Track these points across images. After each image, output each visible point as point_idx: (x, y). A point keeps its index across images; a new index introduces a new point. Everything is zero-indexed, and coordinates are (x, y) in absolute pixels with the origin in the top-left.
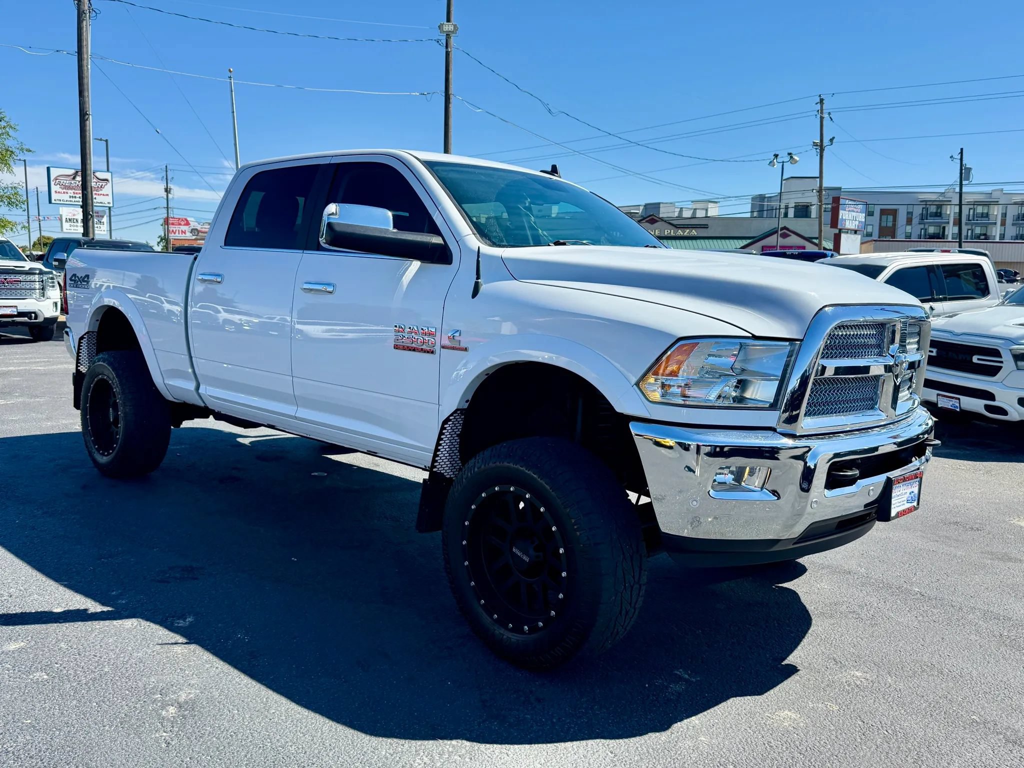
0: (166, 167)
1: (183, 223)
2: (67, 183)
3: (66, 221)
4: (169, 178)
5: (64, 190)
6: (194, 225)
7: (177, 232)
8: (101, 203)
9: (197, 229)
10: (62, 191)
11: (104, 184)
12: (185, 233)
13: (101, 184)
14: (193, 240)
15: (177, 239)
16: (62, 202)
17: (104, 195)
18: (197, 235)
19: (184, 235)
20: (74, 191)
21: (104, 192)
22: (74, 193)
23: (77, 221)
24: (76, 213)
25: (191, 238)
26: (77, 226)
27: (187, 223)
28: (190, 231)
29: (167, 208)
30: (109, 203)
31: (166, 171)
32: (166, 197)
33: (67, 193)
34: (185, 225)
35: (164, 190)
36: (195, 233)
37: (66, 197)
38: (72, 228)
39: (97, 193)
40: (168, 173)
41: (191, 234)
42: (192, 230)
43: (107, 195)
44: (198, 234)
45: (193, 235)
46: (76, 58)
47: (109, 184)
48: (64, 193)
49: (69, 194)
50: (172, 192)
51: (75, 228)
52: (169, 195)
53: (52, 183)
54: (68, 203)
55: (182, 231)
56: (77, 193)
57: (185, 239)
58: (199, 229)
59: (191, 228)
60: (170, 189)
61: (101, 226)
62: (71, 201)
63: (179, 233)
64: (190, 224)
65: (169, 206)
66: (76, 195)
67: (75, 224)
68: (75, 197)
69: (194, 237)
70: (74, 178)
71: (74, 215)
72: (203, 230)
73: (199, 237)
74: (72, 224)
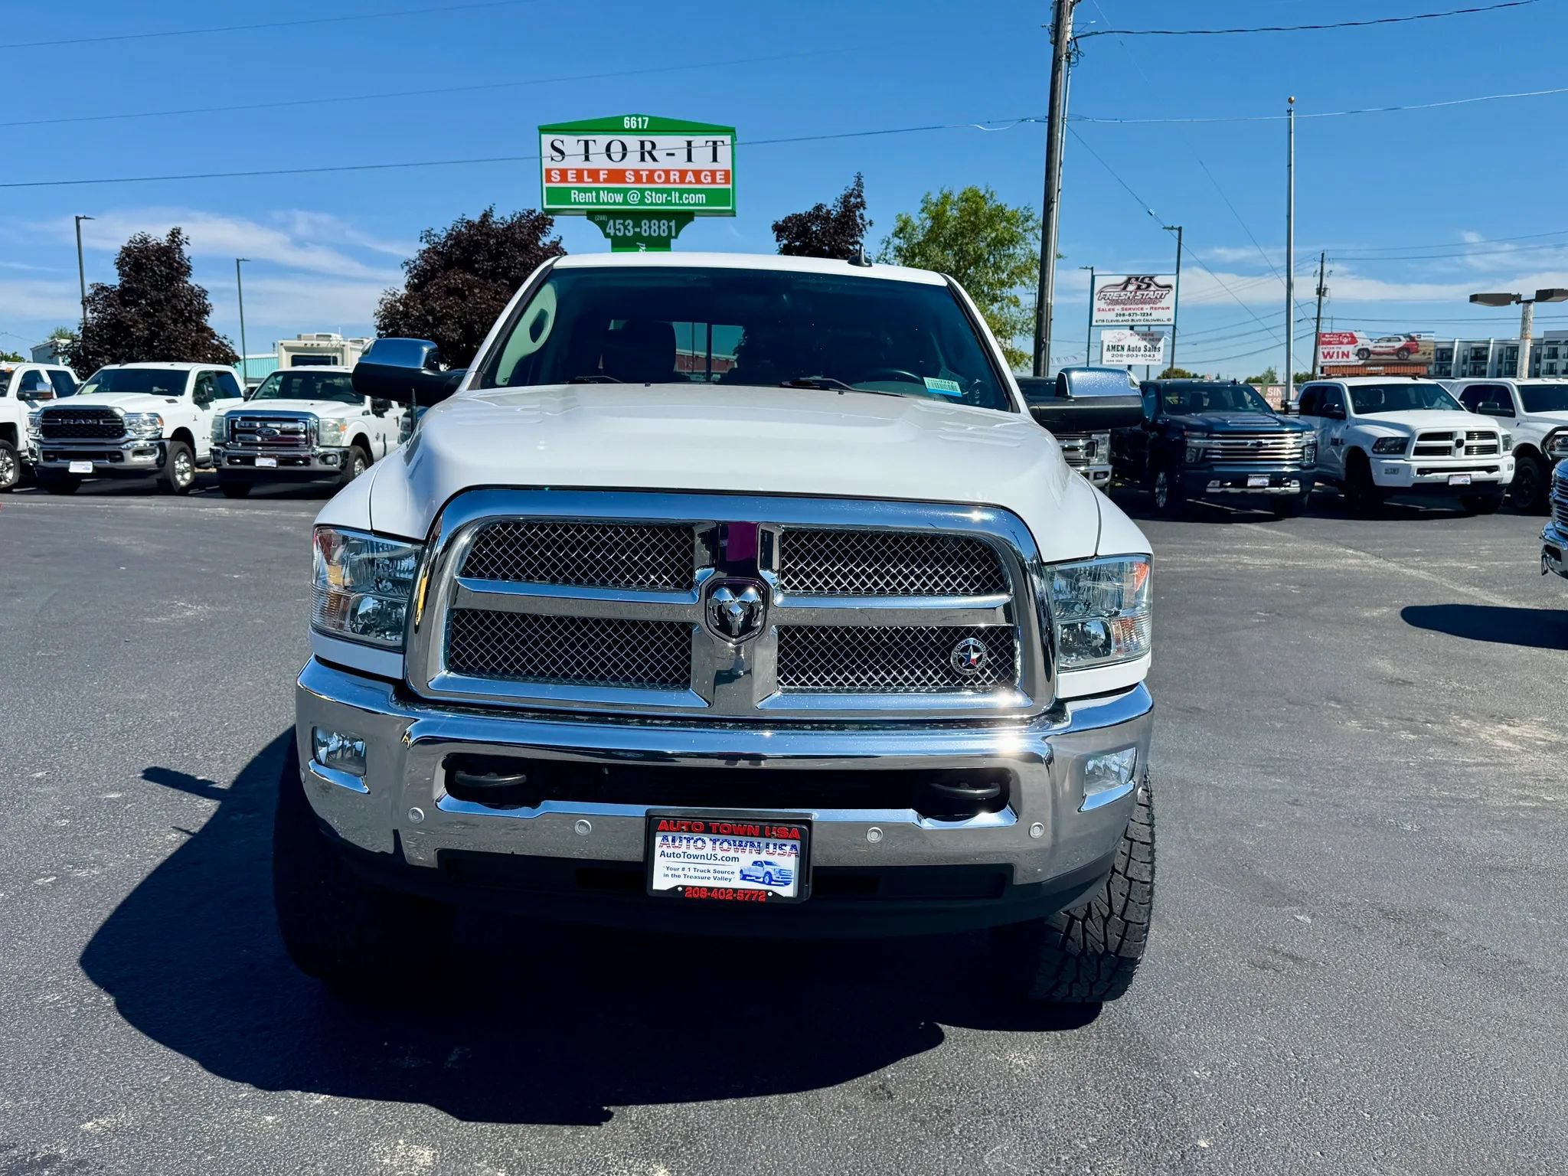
0: (1323, 255)
1: (1345, 340)
2: (1115, 296)
3: (1108, 349)
4: (1326, 271)
5: (1111, 307)
6: (1364, 342)
7: (1335, 355)
8: (1158, 320)
9: (1367, 350)
10: (1107, 308)
11: (1164, 293)
12: (1348, 356)
13: (1160, 293)
14: (1359, 366)
15: (1333, 366)
16: (1105, 323)
17: (1163, 309)
18: (1366, 359)
19: (1345, 359)
20: (1122, 306)
21: (1164, 303)
22: (1123, 309)
23: (1123, 348)
24: (1122, 337)
25: (1356, 364)
26: (1122, 356)
27: (1353, 340)
28: (1356, 352)
29: (1318, 319)
30: (1169, 320)
31: (1322, 262)
32: (1317, 302)
33: (1113, 310)
34: (1348, 343)
35: (1315, 291)
36: (1363, 355)
37: (1111, 316)
38: (1115, 359)
39: (1154, 306)
40: (1324, 264)
41: (1357, 358)
42: (1360, 350)
43: (1168, 308)
44: (1369, 356)
45: (1360, 359)
46: (1045, 126)
47: (1173, 292)
48: (1109, 310)
49: (1116, 311)
50: (1327, 294)
51: (1119, 358)
52: (1323, 298)
53: (1096, 298)
54: (1113, 323)
55: (1343, 354)
56: (1126, 309)
57: (1346, 366)
58: (1370, 348)
59: (1358, 348)
60: (1325, 289)
61: (1156, 354)
62: (1117, 321)
63: (1338, 357)
64: (1357, 342)
65: (1321, 316)
66: (1124, 312)
67: (1119, 353)
68: (1124, 315)
69: (1361, 362)
70: (1125, 288)
71: (1119, 340)
72: (1378, 350)
73: (1369, 362)
74: (1116, 353)
